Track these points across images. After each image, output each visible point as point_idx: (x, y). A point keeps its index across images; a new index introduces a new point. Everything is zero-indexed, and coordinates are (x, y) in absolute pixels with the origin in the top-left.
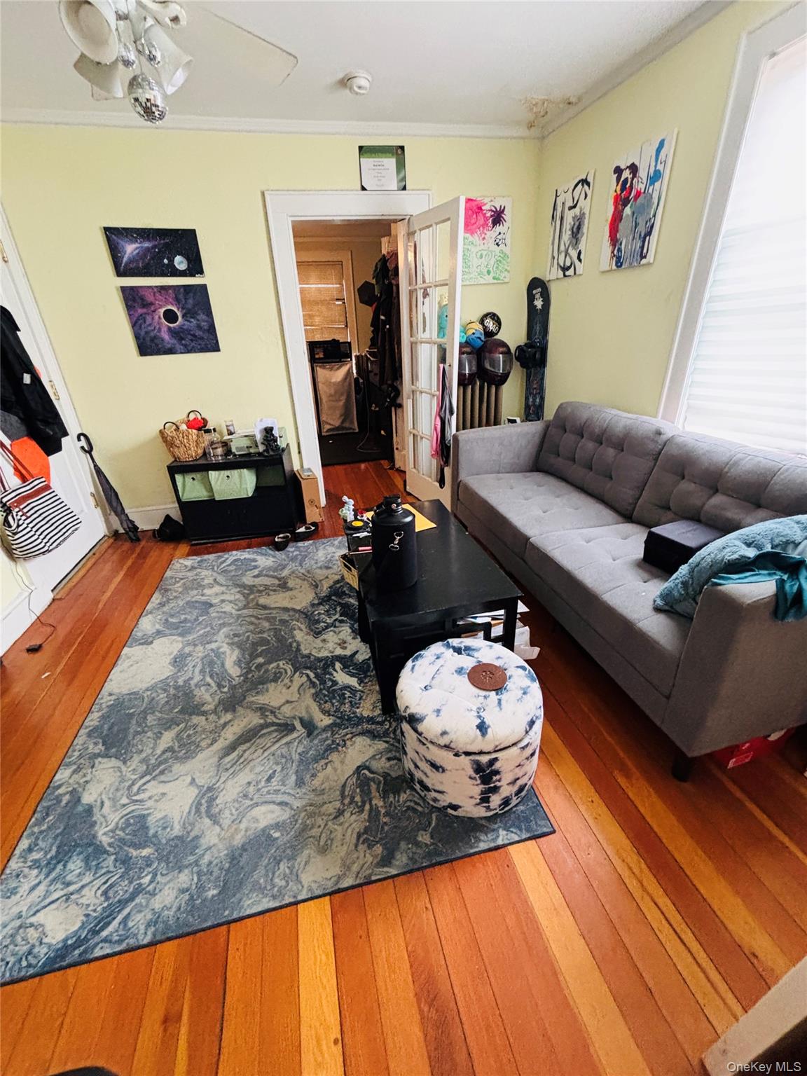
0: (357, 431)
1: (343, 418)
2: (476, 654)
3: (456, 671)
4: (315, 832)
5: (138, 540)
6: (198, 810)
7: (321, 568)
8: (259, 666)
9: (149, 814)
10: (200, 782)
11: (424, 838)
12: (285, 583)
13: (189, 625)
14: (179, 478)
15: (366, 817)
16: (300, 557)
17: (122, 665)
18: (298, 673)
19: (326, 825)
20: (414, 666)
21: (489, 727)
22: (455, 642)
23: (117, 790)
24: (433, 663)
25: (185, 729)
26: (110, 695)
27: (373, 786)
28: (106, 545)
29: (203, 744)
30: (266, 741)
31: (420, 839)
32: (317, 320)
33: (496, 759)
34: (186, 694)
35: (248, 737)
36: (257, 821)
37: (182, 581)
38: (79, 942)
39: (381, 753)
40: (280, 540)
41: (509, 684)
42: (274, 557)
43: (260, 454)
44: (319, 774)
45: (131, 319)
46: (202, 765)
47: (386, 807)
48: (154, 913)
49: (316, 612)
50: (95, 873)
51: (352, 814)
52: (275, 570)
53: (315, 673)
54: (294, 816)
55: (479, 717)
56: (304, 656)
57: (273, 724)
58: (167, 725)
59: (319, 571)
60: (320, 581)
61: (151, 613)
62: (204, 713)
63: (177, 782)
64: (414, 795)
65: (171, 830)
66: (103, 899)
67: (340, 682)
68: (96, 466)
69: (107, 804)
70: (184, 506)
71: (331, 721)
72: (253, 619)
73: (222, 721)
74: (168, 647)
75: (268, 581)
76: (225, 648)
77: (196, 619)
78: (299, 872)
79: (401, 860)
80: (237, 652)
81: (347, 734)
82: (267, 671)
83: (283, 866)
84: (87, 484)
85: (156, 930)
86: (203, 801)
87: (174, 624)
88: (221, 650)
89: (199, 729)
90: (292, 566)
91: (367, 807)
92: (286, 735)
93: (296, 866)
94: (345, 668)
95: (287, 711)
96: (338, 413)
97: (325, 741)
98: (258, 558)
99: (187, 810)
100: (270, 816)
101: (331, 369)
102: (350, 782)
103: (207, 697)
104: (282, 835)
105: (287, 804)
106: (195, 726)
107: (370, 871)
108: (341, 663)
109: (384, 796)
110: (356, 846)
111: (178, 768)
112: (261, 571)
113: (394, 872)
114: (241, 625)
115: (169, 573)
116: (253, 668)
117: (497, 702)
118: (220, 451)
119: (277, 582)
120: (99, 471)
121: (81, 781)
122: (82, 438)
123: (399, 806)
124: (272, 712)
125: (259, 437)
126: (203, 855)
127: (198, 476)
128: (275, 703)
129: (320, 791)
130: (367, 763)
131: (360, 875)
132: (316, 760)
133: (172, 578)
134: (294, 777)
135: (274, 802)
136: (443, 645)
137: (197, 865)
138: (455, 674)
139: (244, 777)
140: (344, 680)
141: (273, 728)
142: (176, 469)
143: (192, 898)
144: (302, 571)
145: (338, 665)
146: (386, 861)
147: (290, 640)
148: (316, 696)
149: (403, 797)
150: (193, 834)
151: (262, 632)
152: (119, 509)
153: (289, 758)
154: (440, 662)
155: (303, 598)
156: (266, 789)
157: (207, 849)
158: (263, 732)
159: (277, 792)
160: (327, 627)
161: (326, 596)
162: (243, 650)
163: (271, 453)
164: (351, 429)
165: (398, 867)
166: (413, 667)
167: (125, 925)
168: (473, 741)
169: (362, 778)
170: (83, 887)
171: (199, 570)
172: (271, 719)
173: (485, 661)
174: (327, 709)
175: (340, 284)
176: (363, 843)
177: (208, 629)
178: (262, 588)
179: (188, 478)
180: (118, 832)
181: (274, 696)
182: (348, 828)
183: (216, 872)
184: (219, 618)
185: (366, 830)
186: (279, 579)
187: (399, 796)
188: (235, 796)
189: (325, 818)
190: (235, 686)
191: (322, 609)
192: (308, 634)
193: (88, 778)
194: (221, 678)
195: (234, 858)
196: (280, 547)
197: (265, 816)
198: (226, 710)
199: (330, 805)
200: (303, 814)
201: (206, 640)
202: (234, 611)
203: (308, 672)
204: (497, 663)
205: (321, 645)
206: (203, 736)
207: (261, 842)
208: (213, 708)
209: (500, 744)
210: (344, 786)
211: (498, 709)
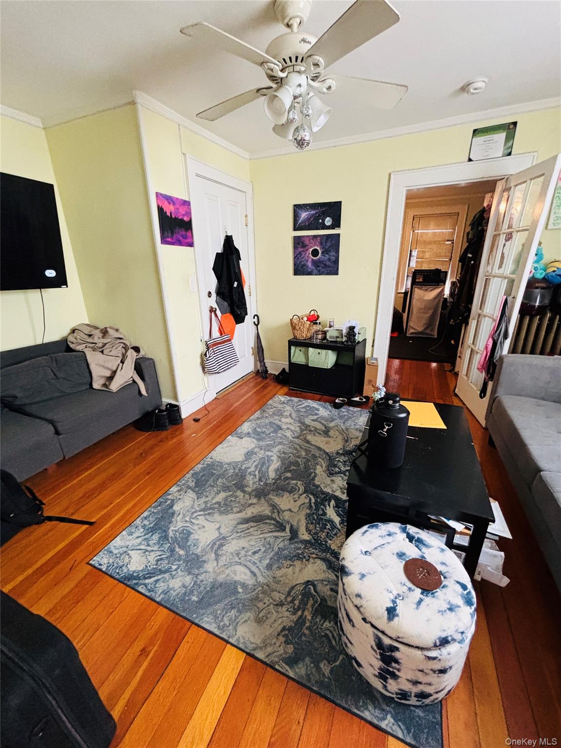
0: (436, 337)
1: (426, 326)
2: (424, 549)
3: (397, 553)
4: (260, 605)
5: (266, 378)
6: (212, 547)
7: (356, 429)
8: (287, 478)
9: (193, 533)
10: (222, 531)
11: (325, 668)
12: (329, 431)
13: (264, 435)
14: (293, 348)
15: (295, 620)
16: (346, 417)
17: (225, 444)
18: (305, 495)
19: (268, 605)
20: (367, 531)
21: (397, 615)
22: (412, 530)
23: (188, 511)
24: (382, 537)
25: (231, 496)
26: (211, 458)
27: (311, 602)
28: (250, 377)
29: (235, 510)
30: (266, 528)
31: (322, 665)
32: (427, 255)
33: (397, 649)
34: (242, 476)
35: (258, 519)
36: (235, 573)
37: (274, 409)
38: (138, 578)
39: (329, 581)
40: (340, 402)
41: (439, 592)
42: (330, 411)
43: (342, 343)
44: (283, 569)
45: (294, 254)
46: (228, 521)
47: (311, 622)
48: (168, 588)
49: (337, 459)
50: (159, 548)
51: (287, 610)
52: (327, 420)
53: (315, 500)
54: (255, 585)
55: (394, 602)
56: (314, 485)
57: (275, 519)
58: (226, 488)
59: (354, 431)
60: (351, 438)
61: (251, 421)
62: (244, 492)
63: (212, 524)
64: (335, 630)
65: (197, 549)
66: (155, 563)
67: (328, 516)
68: (258, 333)
69: (181, 515)
70: (292, 365)
71: (308, 539)
72: (298, 447)
73: (250, 502)
74: (249, 443)
75: (319, 426)
76: (275, 458)
77: (269, 434)
78: (240, 623)
79: (300, 670)
80: (279, 463)
81: (314, 553)
82: (289, 484)
83: (233, 613)
84: (252, 343)
85: (164, 598)
86: (217, 543)
87: (257, 431)
88: (272, 458)
89: (237, 500)
90: (338, 421)
91: (300, 613)
92: (278, 531)
93: (240, 618)
94: (336, 507)
95: (287, 515)
96: (424, 321)
97: (297, 549)
98: (321, 409)
99: (208, 543)
100: (243, 576)
101: (426, 290)
102: (298, 588)
103: (251, 483)
104: (243, 593)
105: (255, 575)
106: (236, 497)
107: (277, 660)
108: (335, 502)
109: (315, 614)
110: (278, 635)
111: (217, 516)
112: (318, 418)
113: (292, 675)
114: (289, 448)
115: (270, 402)
116: (282, 478)
117: (418, 599)
118: (320, 337)
119: (324, 429)
120: (258, 337)
121: (178, 497)
122: (256, 317)
123: (320, 628)
124: (279, 512)
125: (344, 332)
126: (202, 574)
127: (303, 349)
128: (283, 506)
129: (277, 581)
130: (316, 583)
131: (270, 657)
132: (286, 558)
133: (271, 405)
134: (267, 561)
135: (250, 569)
136: (400, 528)
137: (196, 577)
138: (395, 556)
139: (243, 543)
140: (331, 515)
141: (273, 522)
142: (293, 343)
143: (185, 594)
144: (343, 427)
145: (333, 503)
146: (292, 661)
147: (312, 470)
148: (308, 516)
149: (327, 624)
150: (204, 558)
151: (299, 457)
152: (262, 358)
153: (272, 546)
154: (390, 539)
155: (334, 446)
156: (250, 558)
157: (206, 572)
158: (267, 521)
159: (255, 563)
160: (339, 473)
161: (349, 451)
162: (283, 464)
163: (350, 343)
164: (431, 335)
165: (296, 673)
166: (365, 532)
167: (155, 584)
168: (379, 618)
169: (307, 590)
170: (152, 551)
171: (286, 405)
172: (275, 515)
173: (429, 559)
174: (310, 528)
175: (453, 229)
176: (284, 636)
177: (272, 442)
178: (313, 429)
179: (298, 349)
180: (177, 534)
181: (285, 502)
182: (280, 618)
183: (202, 589)
184: (281, 438)
185: (290, 629)
186: (326, 427)
187: (324, 622)
188: (232, 551)
189: (271, 601)
190: (268, 484)
191: (342, 459)
192: (324, 471)
193: (180, 497)
194: (263, 475)
195: (214, 586)
196: (337, 406)
197: (241, 574)
198: (256, 496)
199: (278, 595)
200: (260, 588)
201: (268, 448)
202: (290, 438)
203: (312, 497)
204: (439, 568)
205: (329, 482)
206: (237, 505)
207: (230, 588)
208: (250, 491)
209: (402, 638)
210: (293, 588)
211: (415, 606)
